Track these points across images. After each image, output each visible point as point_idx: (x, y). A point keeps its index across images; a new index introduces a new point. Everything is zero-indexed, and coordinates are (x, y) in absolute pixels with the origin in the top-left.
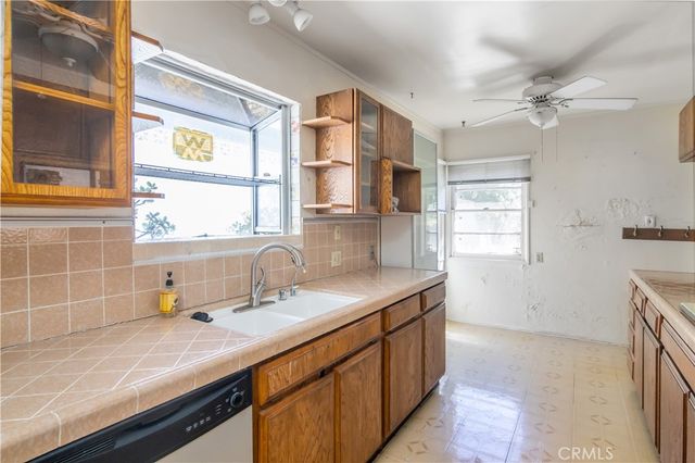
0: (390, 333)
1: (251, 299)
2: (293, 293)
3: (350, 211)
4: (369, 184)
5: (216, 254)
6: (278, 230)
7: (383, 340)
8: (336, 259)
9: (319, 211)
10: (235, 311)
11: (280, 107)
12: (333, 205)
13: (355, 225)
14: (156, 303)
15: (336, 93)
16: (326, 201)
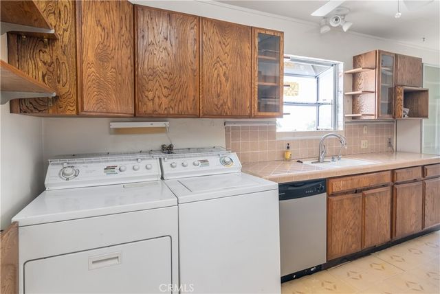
0: (397, 184)
1: (319, 159)
2: (339, 159)
3: (373, 117)
4: (387, 102)
5: (302, 138)
6: (330, 128)
7: (393, 187)
8: (364, 144)
9: (353, 118)
10: (312, 163)
11: (332, 65)
12: (363, 115)
13: (377, 126)
14: (283, 155)
15: (365, 54)
16: (358, 113)
